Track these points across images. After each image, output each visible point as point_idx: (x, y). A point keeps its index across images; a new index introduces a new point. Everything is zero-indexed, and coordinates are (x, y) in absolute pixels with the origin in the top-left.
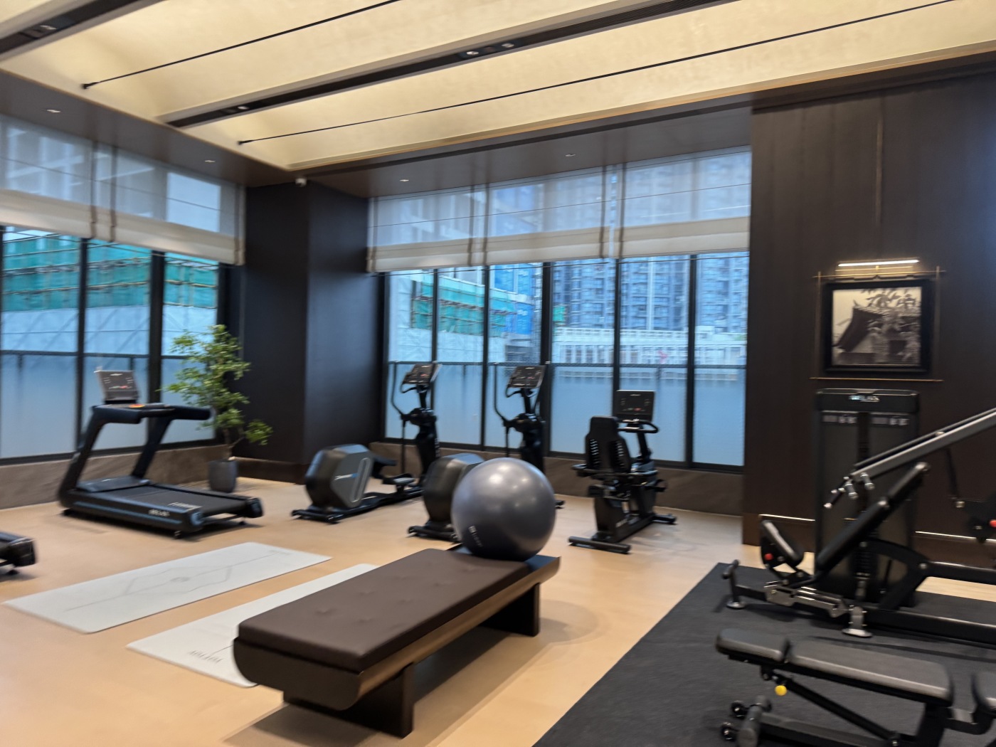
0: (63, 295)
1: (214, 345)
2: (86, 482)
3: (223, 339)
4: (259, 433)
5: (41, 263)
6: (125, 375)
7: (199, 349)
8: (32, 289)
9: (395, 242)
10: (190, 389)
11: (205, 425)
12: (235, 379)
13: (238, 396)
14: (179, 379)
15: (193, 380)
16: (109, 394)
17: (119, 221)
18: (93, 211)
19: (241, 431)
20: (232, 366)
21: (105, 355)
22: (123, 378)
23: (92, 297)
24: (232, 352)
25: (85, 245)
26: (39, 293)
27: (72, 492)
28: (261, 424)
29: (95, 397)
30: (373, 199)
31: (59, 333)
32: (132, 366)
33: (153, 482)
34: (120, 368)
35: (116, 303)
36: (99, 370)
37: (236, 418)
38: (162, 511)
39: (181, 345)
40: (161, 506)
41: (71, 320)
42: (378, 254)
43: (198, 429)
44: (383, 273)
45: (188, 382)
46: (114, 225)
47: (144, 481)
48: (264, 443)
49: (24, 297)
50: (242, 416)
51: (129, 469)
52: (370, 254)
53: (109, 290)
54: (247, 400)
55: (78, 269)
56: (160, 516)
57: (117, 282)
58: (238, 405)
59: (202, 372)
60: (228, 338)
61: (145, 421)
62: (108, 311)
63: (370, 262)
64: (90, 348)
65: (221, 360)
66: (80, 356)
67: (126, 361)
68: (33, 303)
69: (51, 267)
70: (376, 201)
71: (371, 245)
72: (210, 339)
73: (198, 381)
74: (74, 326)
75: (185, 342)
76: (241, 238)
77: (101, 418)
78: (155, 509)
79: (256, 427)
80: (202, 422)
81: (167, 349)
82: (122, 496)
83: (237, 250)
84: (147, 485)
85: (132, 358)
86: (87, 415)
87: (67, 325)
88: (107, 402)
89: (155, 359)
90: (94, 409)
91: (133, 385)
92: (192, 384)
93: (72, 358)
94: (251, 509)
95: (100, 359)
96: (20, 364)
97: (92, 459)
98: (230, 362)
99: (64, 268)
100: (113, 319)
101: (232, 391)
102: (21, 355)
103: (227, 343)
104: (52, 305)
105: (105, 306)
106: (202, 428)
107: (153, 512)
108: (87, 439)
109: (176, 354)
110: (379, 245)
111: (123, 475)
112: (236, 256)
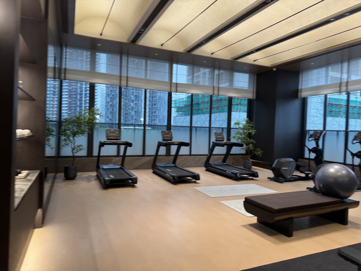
0: (206, 110)
1: (246, 124)
2: (211, 162)
3: (248, 123)
4: (259, 152)
5: (200, 101)
6: (221, 133)
7: (241, 126)
8: (198, 109)
9: (310, 86)
10: (238, 138)
11: (243, 149)
12: (252, 135)
13: (252, 140)
14: (235, 135)
15: (239, 135)
16: (217, 138)
17: (220, 89)
18: (214, 87)
19: (253, 151)
20: (251, 131)
21: (216, 128)
22: (221, 134)
23: (213, 110)
24: (251, 127)
25: (211, 97)
26: (199, 110)
27: (208, 164)
28: (259, 150)
29: (213, 139)
30: (301, 72)
31: (205, 121)
32: (223, 131)
33: (228, 164)
34: (219, 131)
35: (220, 112)
36: (214, 132)
37: (252, 147)
38: (230, 172)
39: (236, 125)
40: (229, 171)
41: (208, 117)
42: (303, 91)
43: (240, 150)
44: (305, 98)
45: (238, 136)
46: (219, 90)
47: (225, 164)
48: (261, 156)
49: (196, 111)
50: (254, 147)
51: (222, 160)
52: (299, 91)
53: (218, 108)
54: (255, 142)
55: (209, 102)
56: (229, 173)
57: (220, 105)
58: (252, 143)
59: (242, 133)
60: (250, 122)
61: (226, 146)
62: (217, 114)
63: (299, 94)
64: (212, 126)
65: (247, 129)
66: (210, 128)
67: (221, 129)
68: (198, 112)
69: (203, 102)
70: (302, 72)
71: (300, 88)
72: (244, 123)
73: (241, 135)
74: (208, 119)
75: (238, 124)
76: (255, 90)
77: (215, 145)
78: (228, 171)
79: (258, 151)
80: (242, 148)
81: (232, 126)
82: (220, 167)
83: (253, 94)
84: (226, 165)
85: (223, 128)
86: (211, 144)
87: (207, 119)
88: (216, 141)
89: (229, 128)
90: (213, 142)
91: (223, 136)
92: (239, 136)
93: (208, 129)
94: (255, 175)
95: (214, 129)
96: (196, 130)
97: (212, 156)
98: (250, 130)
99: (206, 102)
100: (219, 116)
101: (250, 139)
102: (196, 127)
103: (249, 124)
104: (203, 113)
105: (216, 113)
106: (242, 150)
107: (227, 172)
108: (211, 150)
109: (235, 127)
110: (303, 87)
111: (220, 161)
112: (253, 96)
